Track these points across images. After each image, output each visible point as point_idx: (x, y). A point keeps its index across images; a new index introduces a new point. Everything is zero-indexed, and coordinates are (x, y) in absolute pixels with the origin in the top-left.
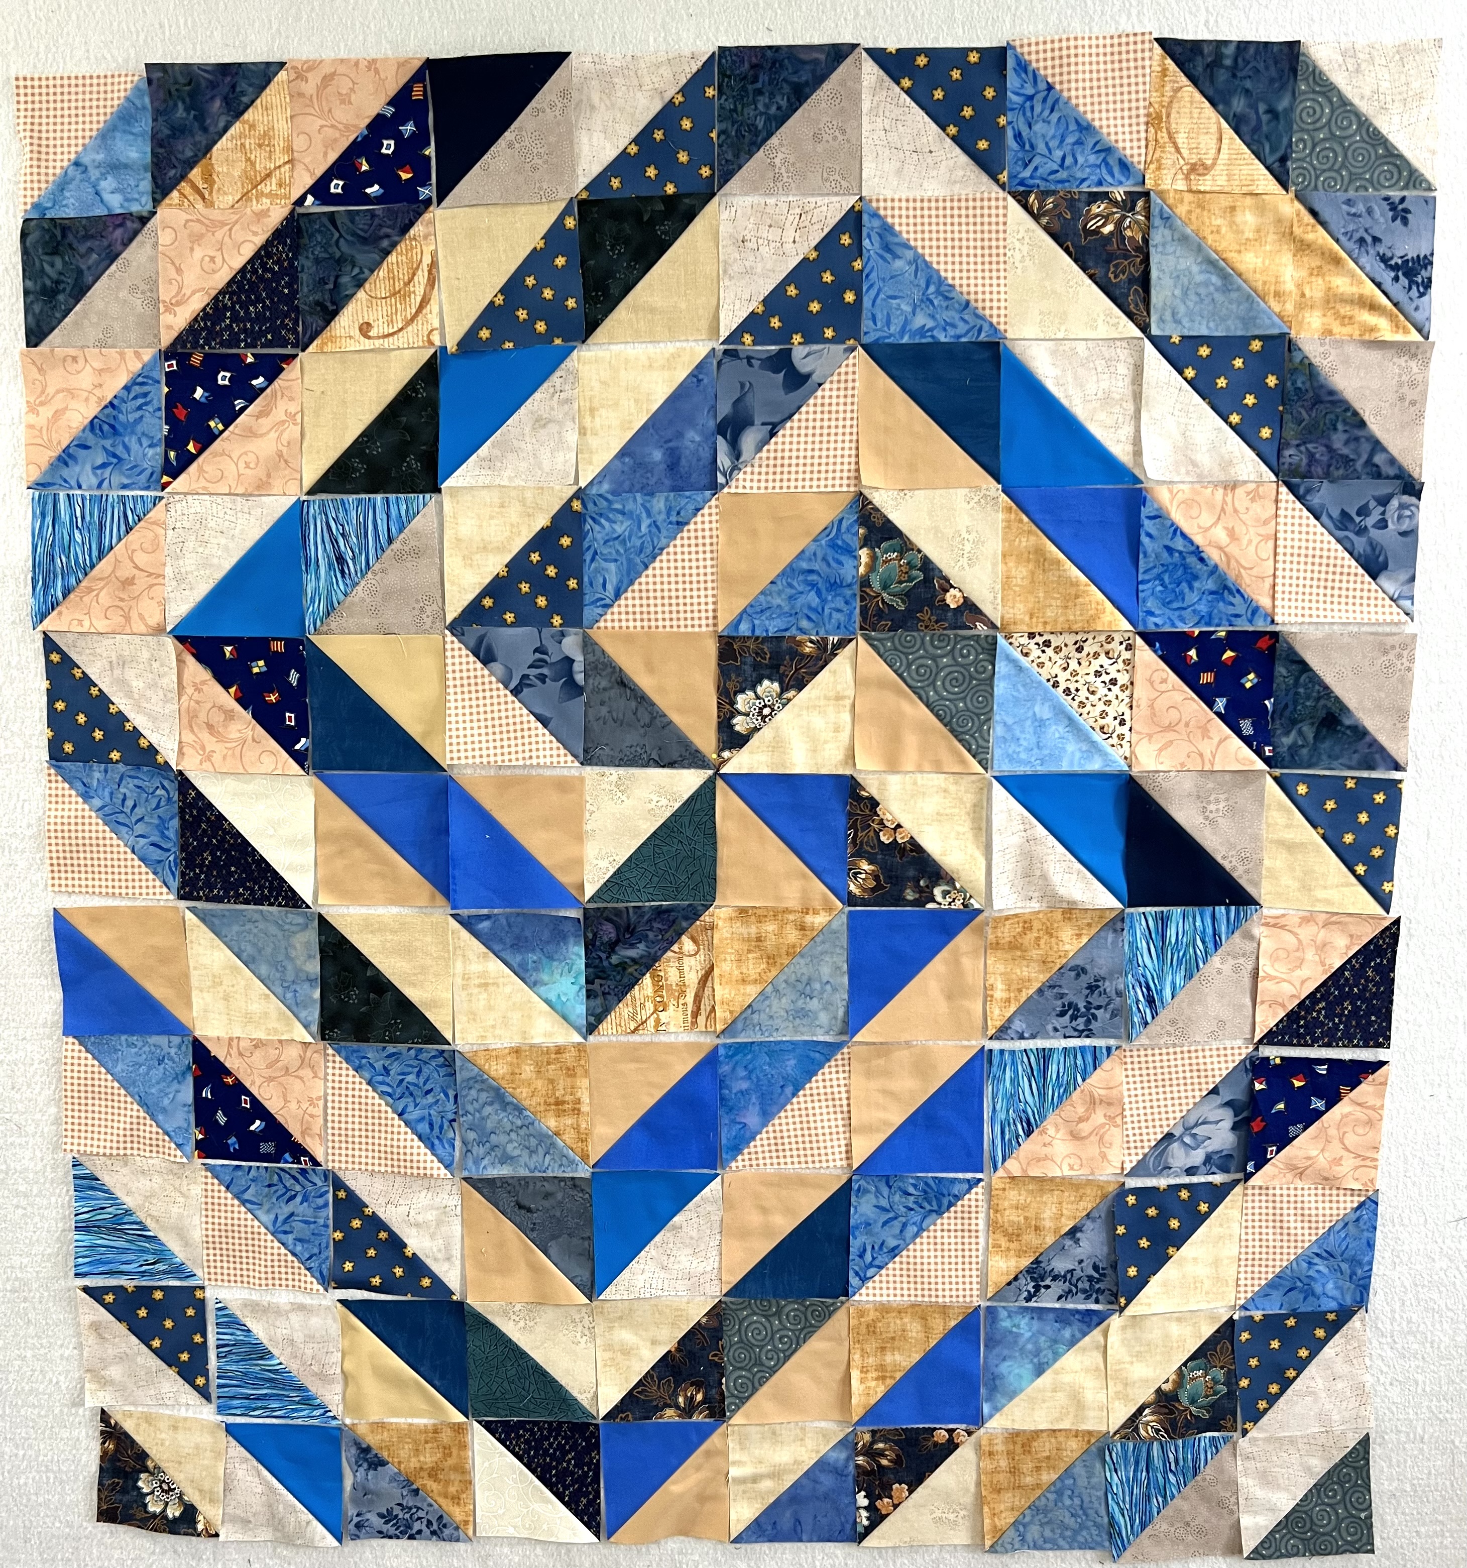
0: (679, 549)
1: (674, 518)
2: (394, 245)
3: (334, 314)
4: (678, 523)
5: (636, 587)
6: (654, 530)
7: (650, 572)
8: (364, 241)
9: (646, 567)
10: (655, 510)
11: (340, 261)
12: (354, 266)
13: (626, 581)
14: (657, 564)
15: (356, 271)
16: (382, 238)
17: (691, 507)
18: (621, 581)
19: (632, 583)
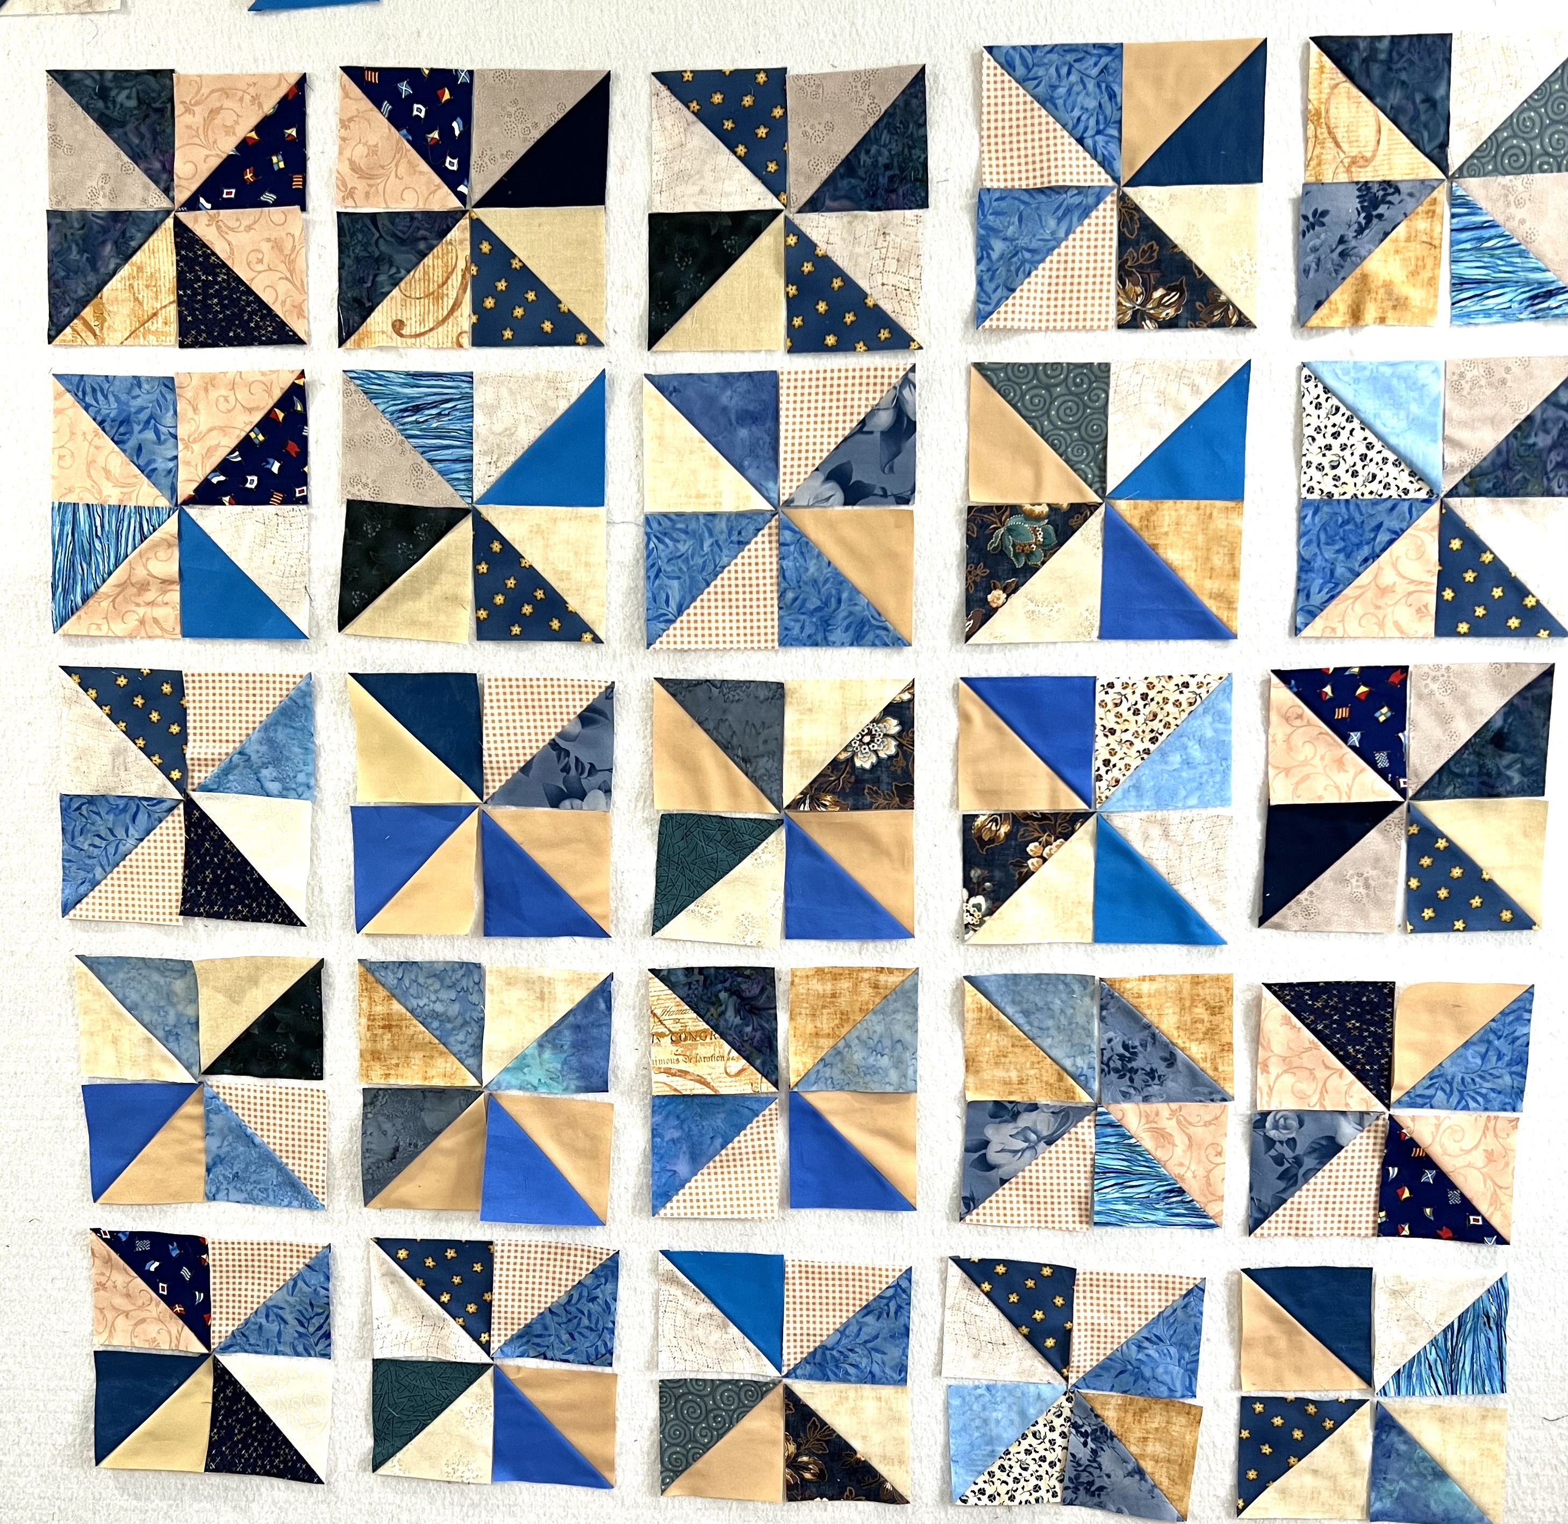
0: (740, 568)
1: (735, 538)
2: (431, 248)
3: (371, 310)
4: (739, 543)
5: (698, 603)
6: (716, 548)
7: (711, 589)
8: (402, 242)
9: (708, 585)
10: (716, 530)
11: (379, 260)
12: (391, 266)
13: (688, 598)
14: (718, 582)
15: (393, 270)
16: (419, 239)
17: (751, 528)
18: (683, 598)
19: (694, 599)
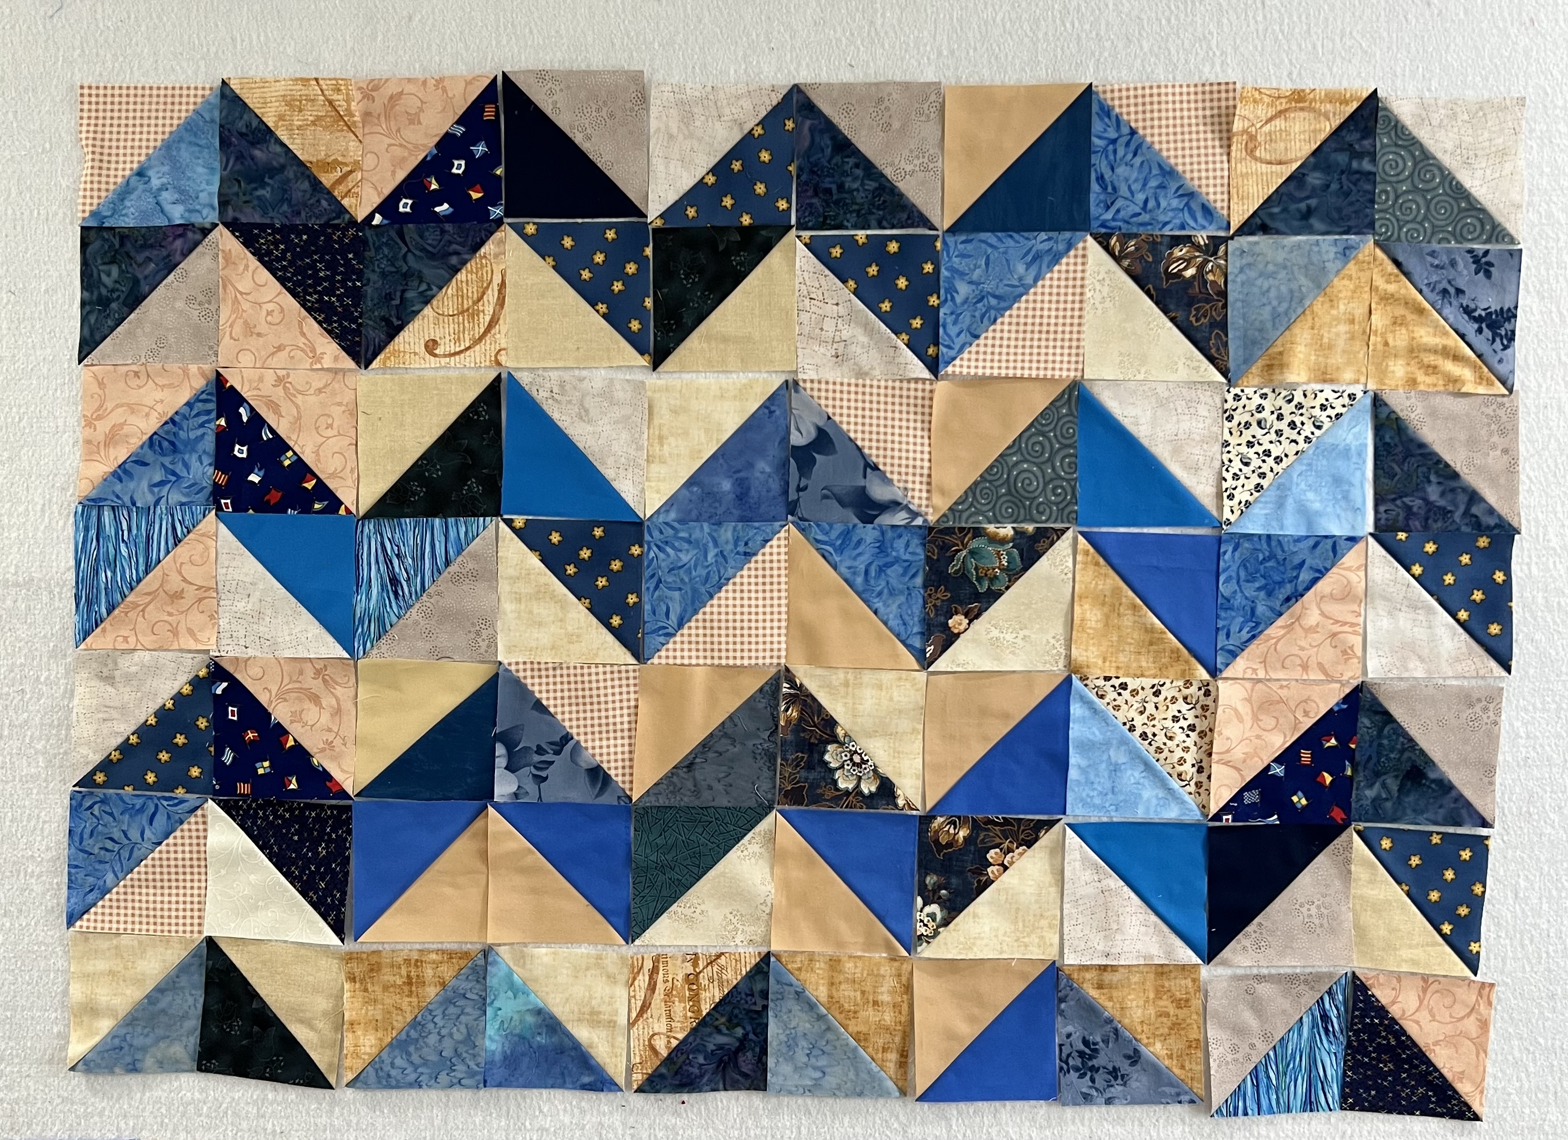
0: (745, 580)
1: (741, 549)
2: (464, 263)
3: (400, 329)
4: (746, 554)
5: (700, 616)
6: (721, 559)
7: (715, 602)
8: (432, 256)
9: (711, 597)
10: (722, 540)
11: (407, 276)
12: (421, 281)
13: (690, 610)
14: (723, 594)
15: (423, 287)
16: (450, 254)
17: (759, 539)
18: (685, 610)
19: (696, 612)
